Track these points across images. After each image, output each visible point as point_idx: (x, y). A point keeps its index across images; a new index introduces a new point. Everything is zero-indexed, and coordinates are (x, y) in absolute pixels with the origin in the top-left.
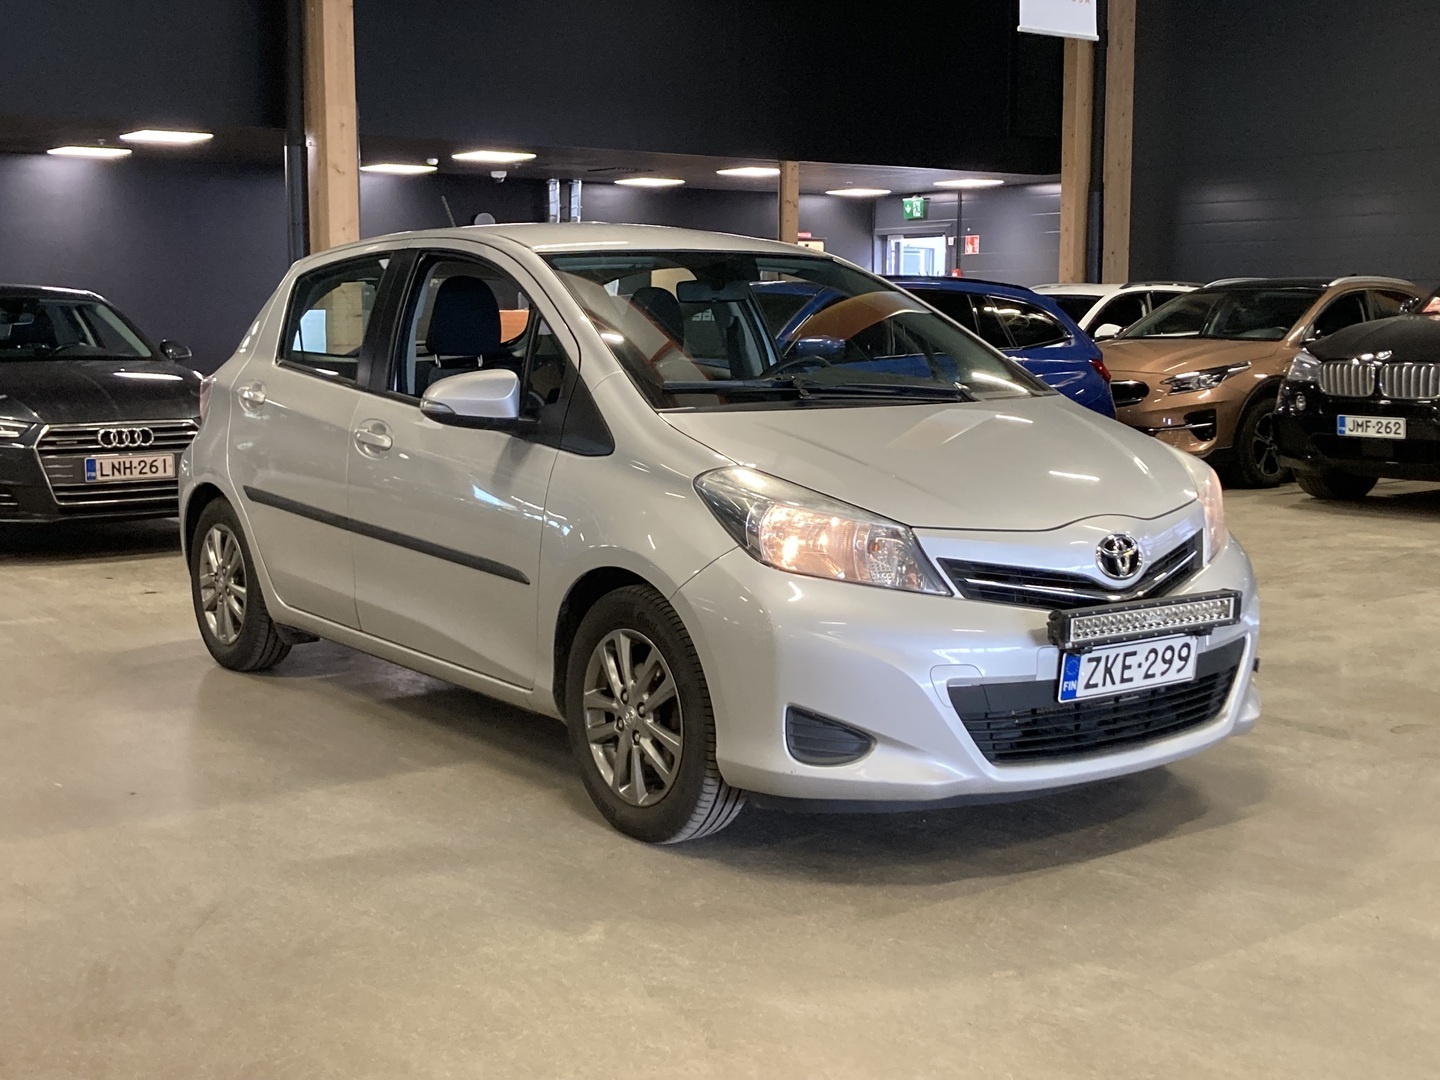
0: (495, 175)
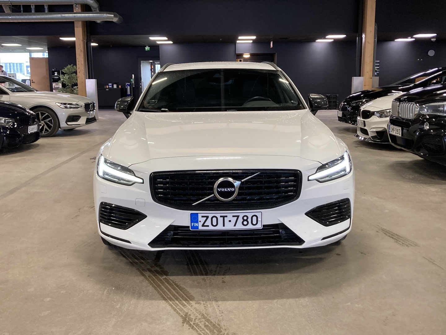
0: (432, 40)
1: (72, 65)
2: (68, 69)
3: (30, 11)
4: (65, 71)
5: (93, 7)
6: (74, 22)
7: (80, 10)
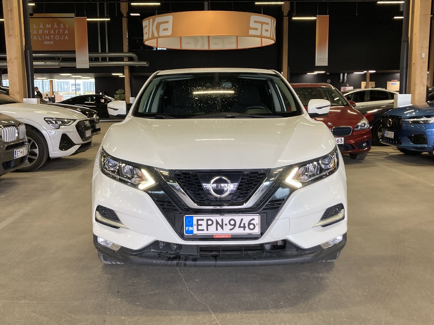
1: (121, 89)
2: (119, 91)
3: (99, 61)
4: (117, 93)
5: (135, 58)
6: (124, 66)
7: (127, 60)
